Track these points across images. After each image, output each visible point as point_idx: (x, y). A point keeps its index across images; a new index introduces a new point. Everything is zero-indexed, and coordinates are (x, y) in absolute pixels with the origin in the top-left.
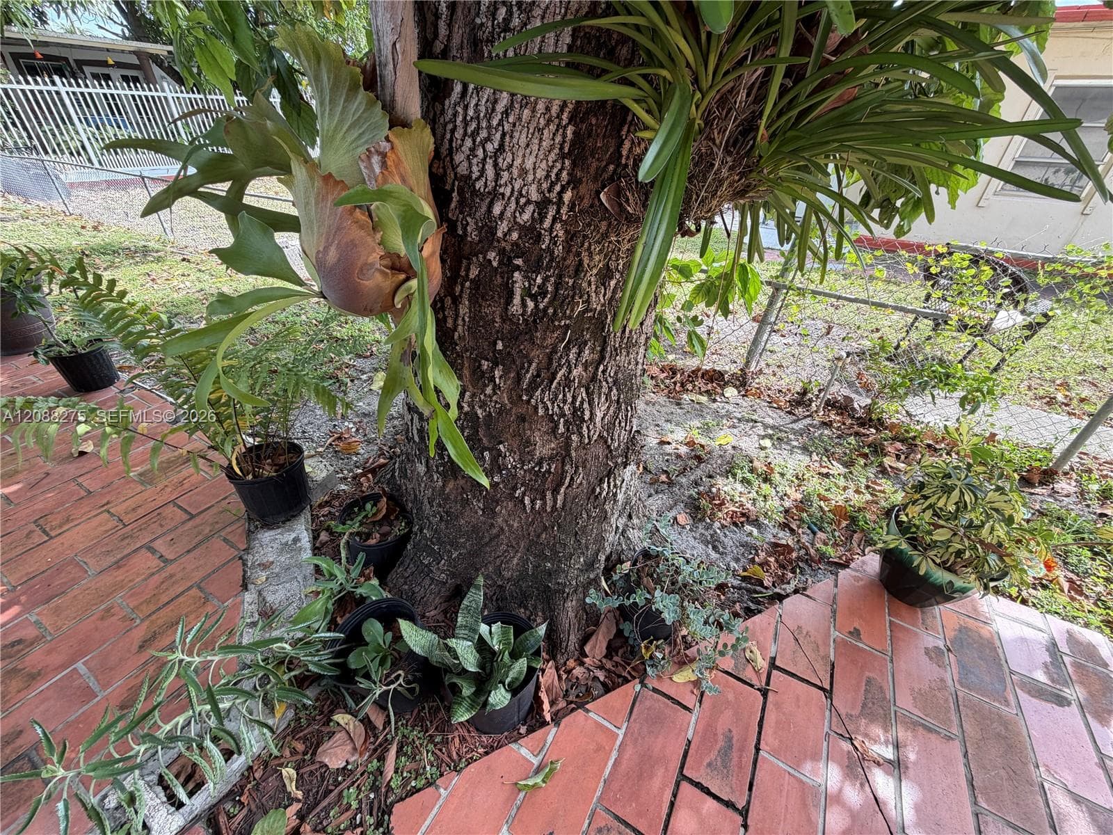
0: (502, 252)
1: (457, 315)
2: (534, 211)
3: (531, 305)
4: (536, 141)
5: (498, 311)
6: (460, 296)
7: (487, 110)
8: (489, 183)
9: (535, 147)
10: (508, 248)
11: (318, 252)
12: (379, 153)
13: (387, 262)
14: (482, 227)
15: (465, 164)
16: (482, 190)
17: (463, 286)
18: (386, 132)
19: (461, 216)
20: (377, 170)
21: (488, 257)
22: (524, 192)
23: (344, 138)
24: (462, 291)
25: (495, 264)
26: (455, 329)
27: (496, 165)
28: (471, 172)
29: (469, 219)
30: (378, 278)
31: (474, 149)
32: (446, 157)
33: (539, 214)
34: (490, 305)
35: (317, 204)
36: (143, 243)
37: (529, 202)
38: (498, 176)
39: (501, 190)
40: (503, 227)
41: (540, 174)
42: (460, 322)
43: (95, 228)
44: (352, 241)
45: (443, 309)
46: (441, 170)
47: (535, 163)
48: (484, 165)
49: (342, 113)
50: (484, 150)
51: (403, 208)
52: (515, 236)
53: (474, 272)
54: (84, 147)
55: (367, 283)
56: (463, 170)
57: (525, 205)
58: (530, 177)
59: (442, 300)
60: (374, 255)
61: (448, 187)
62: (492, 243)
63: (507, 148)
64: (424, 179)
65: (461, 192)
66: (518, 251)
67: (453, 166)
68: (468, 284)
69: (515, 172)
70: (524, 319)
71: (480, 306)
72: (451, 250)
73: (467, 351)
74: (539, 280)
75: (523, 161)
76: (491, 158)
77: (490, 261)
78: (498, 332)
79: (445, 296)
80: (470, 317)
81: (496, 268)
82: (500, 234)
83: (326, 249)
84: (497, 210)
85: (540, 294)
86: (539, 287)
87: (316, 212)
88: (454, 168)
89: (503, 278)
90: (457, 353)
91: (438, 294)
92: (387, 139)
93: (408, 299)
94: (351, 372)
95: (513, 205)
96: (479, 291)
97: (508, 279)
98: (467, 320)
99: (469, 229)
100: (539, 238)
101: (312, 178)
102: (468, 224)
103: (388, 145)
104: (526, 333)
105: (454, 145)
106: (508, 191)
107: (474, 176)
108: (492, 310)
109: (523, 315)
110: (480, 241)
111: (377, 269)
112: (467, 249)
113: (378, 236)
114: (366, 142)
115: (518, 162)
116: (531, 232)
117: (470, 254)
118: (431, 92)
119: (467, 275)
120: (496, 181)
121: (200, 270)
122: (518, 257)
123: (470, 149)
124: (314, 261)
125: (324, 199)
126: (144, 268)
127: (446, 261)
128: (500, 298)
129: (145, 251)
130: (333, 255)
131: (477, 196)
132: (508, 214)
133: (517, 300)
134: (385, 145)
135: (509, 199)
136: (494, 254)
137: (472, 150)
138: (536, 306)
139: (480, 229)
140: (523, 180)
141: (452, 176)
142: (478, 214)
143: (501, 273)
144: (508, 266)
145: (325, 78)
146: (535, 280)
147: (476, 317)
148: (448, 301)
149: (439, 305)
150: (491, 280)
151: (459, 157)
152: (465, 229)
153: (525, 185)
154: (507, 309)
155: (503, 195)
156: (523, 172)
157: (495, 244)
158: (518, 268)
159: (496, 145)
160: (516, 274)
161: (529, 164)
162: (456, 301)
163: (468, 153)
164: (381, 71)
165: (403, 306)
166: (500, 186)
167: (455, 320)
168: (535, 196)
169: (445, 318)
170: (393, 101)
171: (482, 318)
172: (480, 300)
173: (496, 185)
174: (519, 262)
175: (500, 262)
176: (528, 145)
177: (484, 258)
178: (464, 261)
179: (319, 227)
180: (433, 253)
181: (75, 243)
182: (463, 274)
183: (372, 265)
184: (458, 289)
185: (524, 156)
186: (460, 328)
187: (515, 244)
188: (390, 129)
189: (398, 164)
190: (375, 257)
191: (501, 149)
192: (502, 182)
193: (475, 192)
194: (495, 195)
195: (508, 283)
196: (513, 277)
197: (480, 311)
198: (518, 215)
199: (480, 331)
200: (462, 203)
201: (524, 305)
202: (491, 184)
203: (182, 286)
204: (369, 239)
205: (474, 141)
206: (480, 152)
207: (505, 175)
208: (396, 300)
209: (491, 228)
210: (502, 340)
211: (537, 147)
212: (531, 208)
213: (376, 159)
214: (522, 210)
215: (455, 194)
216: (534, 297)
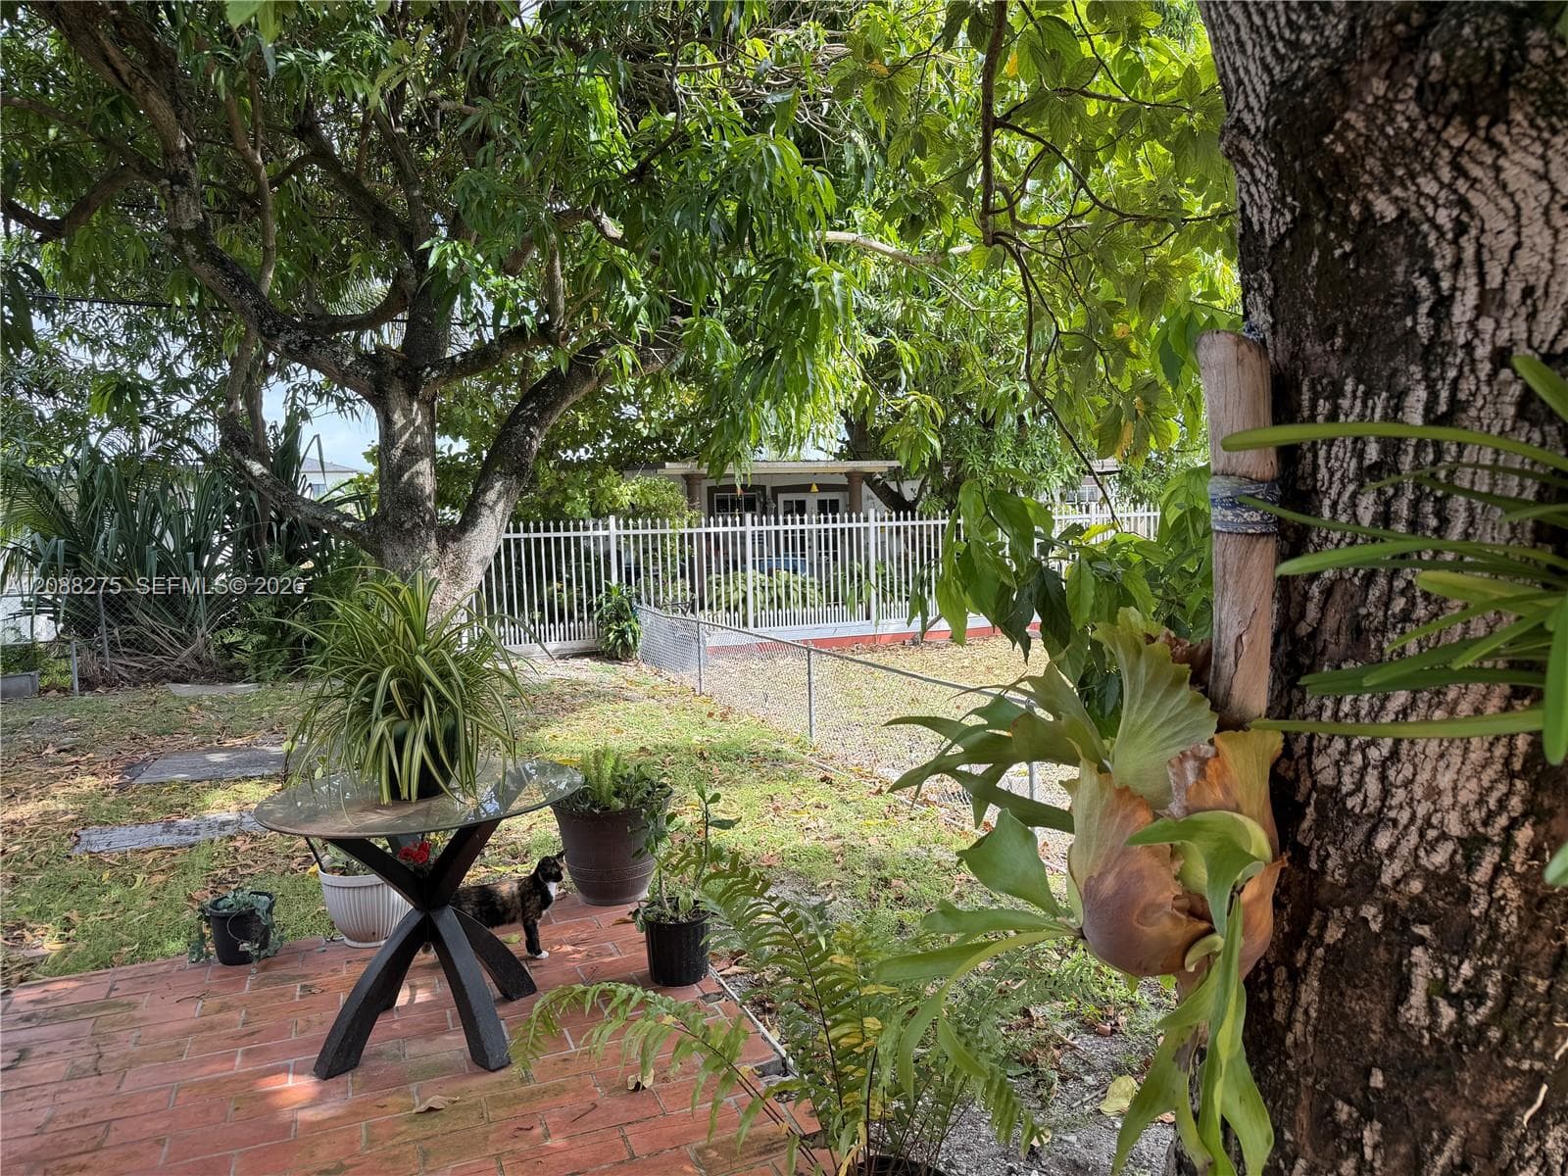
0: (1389, 909)
1: (1294, 1002)
2: (1455, 852)
3: (1448, 1014)
4: (1458, 752)
5: (1379, 1012)
6: (1305, 969)
7: (1372, 706)
8: (1369, 801)
9: (1456, 761)
10: (1403, 903)
11: (1090, 878)
12: (1196, 757)
13: (1184, 903)
14: (1356, 864)
15: (1331, 772)
16: (1357, 810)
17: (1310, 954)
18: (1211, 733)
19: (1317, 843)
20: (1191, 778)
21: (1362, 914)
22: (1435, 821)
23: (1152, 735)
24: (1308, 962)
25: (1375, 927)
26: (1289, 1026)
27: (1383, 778)
28: (1340, 782)
29: (1331, 849)
30: (1166, 924)
31: (1348, 753)
32: (1301, 757)
33: (1466, 857)
34: (1361, 997)
35: (1102, 818)
36: (776, 745)
37: (1444, 836)
38: (1386, 793)
39: (1392, 814)
40: (1391, 872)
41: (1465, 797)
42: (1299, 1015)
43: (724, 717)
44: (1139, 871)
45: (1270, 985)
46: (1291, 774)
47: (1455, 782)
48: (1362, 777)
49: (1156, 708)
50: (1365, 757)
51: (1216, 844)
52: (1416, 886)
53: (1334, 934)
54: (745, 600)
55: (1147, 930)
56: (1326, 778)
57: (1437, 840)
58: (1447, 801)
59: (1270, 970)
60: (1167, 894)
61: (1300, 798)
62: (1371, 892)
63: (1404, 758)
64: (1262, 789)
65: (1320, 808)
66: (1421, 909)
67: (1310, 771)
68: (1320, 952)
69: (1418, 791)
70: (1432, 1039)
71: (1342, 994)
72: (1295, 890)
73: (1308, 1073)
74: (1466, 970)
75: (1434, 777)
76: (1375, 767)
77: (1365, 920)
78: (1375, 1051)
79: (1277, 964)
80: (1319, 1011)
81: (1377, 935)
82: (1386, 879)
83: (1102, 876)
84: (1383, 841)
85: (1470, 996)
86: (1466, 982)
87: (1099, 828)
88: (1312, 774)
89: (1390, 952)
90: (1288, 1073)
91: (1264, 958)
92: (1211, 742)
93: (1207, 962)
94: (1066, 1060)
95: (1413, 838)
96: (1341, 968)
97: (1401, 957)
98: (1313, 1014)
99: (1330, 864)
100: (1465, 896)
101: (1102, 788)
102: (1328, 855)
103: (1212, 750)
104: (1438, 1068)
105: (1315, 744)
106: (1404, 817)
107: (1344, 790)
108: (1365, 1007)
109: (1429, 1029)
110: (1349, 885)
111: (1167, 913)
112: (1324, 894)
113: (1177, 866)
114: (1181, 742)
115: (1423, 777)
116: (1451, 884)
117: (1330, 902)
118: (1288, 673)
119: (1321, 937)
120: (1383, 801)
121: (843, 801)
122: (1422, 922)
123: (1341, 753)
124: (1082, 887)
125: (1112, 813)
126: (768, 789)
127: (1284, 907)
128: (1383, 987)
129: (777, 758)
130: (1109, 884)
131: (1349, 817)
132: (1404, 849)
133: (1418, 997)
134: (1206, 750)
135: (1406, 827)
136: (1373, 910)
137: (1345, 754)
138: (1461, 1017)
139: (1350, 868)
140: (1434, 803)
141: (1309, 784)
142: (1348, 844)
143: (1387, 943)
144: (1403, 933)
145: (1143, 671)
146: (1457, 969)
147: (1332, 1015)
148: (1281, 973)
149: (1263, 977)
150: (1367, 954)
151: (1320, 762)
152: (1322, 861)
153: (1436, 811)
154: (1396, 1012)
155: (1395, 822)
156: (1433, 792)
157: (1378, 894)
158: (1421, 941)
159: (1385, 752)
160: (1418, 953)
161: (1445, 781)
162: (1296, 977)
163: (1338, 757)
164: (1217, 661)
165: (1199, 969)
166: (1390, 808)
167: (1291, 1009)
168: (1455, 828)
169: (1271, 1004)
170: (1228, 694)
171: (1344, 1017)
172: (1343, 985)
173: (1383, 806)
174: (1424, 931)
175: (1386, 926)
176: (1442, 756)
177: (1355, 913)
178: (1318, 913)
179: (1099, 846)
180: (1260, 897)
181: (696, 739)
182: (1313, 931)
183: (1161, 906)
184: (1301, 957)
185: (1435, 769)
186: (1298, 1027)
187: (1413, 899)
188: (1217, 732)
189: (1222, 773)
190: (1167, 893)
191: (1394, 755)
192: (1394, 802)
193: (1345, 812)
194: (1378, 820)
195: (1400, 964)
196: (1410, 955)
197: (1340, 1004)
198: (1422, 853)
199: (1338, 1041)
200: (1321, 821)
201: (1432, 1010)
202: (1373, 805)
203: (812, 825)
204: (1163, 872)
205: (1348, 744)
206: (1358, 759)
207: (1400, 795)
208: (1189, 958)
209: (1370, 867)
210: (1384, 1070)
211: (1459, 760)
212: (1449, 846)
213: (1190, 766)
214: (1432, 848)
215: (1310, 811)
216: (1455, 1000)
